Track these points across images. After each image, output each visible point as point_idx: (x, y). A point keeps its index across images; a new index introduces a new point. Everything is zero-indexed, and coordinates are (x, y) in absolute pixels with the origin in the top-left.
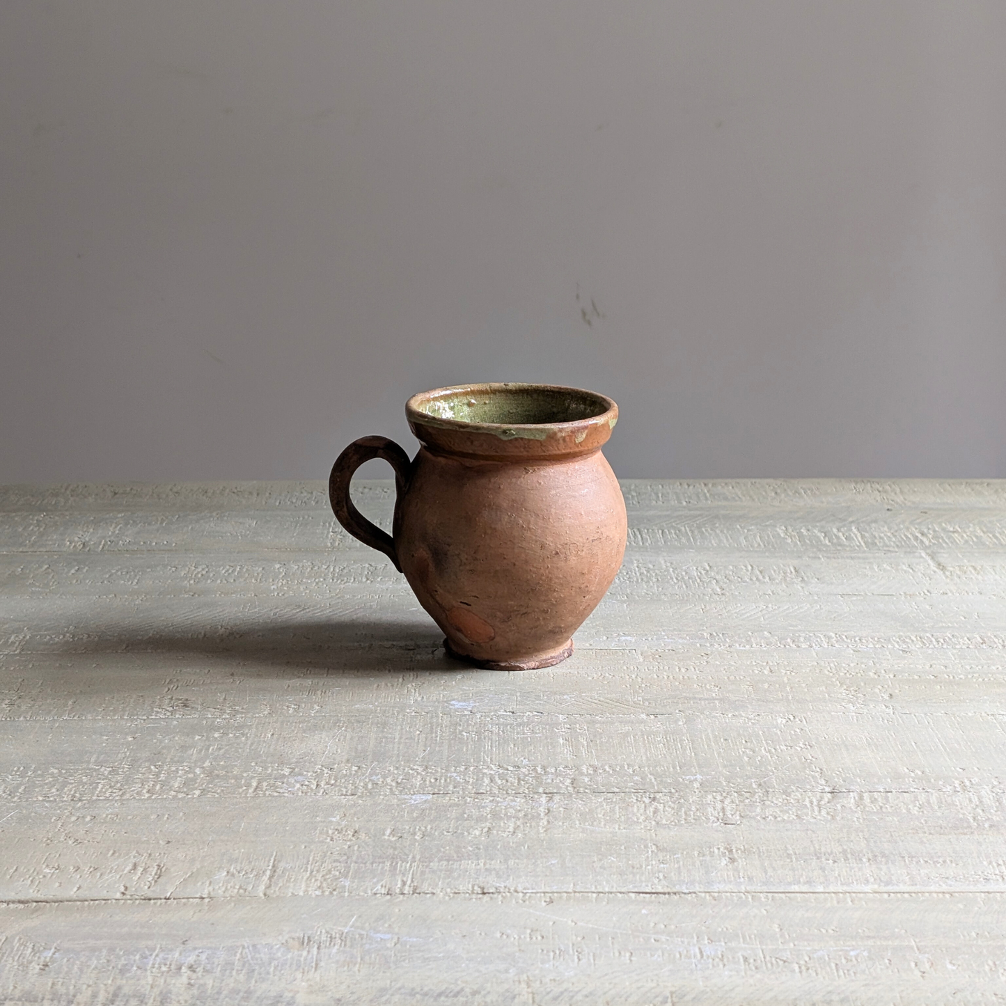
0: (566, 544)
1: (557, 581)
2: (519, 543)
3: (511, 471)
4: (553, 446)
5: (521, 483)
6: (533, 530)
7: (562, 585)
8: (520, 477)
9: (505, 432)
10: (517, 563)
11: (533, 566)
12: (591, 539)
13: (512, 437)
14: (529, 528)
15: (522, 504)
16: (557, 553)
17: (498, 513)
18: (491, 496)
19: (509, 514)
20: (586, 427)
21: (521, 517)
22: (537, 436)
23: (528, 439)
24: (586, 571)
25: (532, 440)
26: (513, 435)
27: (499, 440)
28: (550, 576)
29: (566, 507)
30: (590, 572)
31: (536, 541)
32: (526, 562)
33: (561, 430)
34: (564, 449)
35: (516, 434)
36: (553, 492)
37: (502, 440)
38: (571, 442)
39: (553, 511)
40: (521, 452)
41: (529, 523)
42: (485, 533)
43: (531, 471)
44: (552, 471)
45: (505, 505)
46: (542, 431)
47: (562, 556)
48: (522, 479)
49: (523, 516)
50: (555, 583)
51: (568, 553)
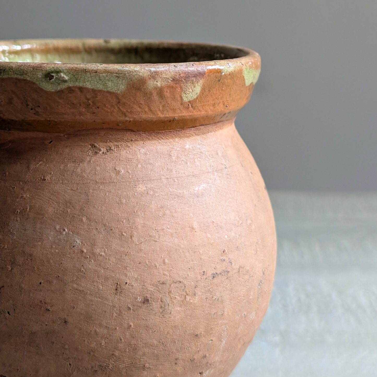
0: (163, 283)
1: (146, 350)
2: (73, 282)
3: (67, 150)
4: (139, 105)
5: (83, 171)
6: (100, 258)
7: (157, 357)
8: (82, 161)
9: (49, 76)
10: (70, 320)
11: (100, 325)
12: (210, 272)
13: (63, 86)
14: (94, 254)
15: (82, 209)
16: (146, 301)
17: (38, 225)
18: (27, 195)
19: (58, 227)
20: (200, 75)
21: (78, 234)
22: (110, 84)
23: (93, 90)
24: (201, 330)
25: (100, 91)
26: (65, 81)
27: (39, 91)
28: (133, 342)
29: (164, 214)
30: (208, 331)
31: (107, 279)
32: (88, 318)
33: (154, 76)
34: (162, 112)
35: (71, 79)
36: (141, 188)
37: (46, 92)
38: (174, 98)
39: (139, 221)
40: (81, 114)
41: (93, 245)
42: (13, 263)
43: (103, 150)
44: (143, 150)
45: (51, 210)
46: (119, 75)
47: (155, 305)
48: (86, 164)
49: (82, 232)
50: (144, 354)
51: (167, 299)
